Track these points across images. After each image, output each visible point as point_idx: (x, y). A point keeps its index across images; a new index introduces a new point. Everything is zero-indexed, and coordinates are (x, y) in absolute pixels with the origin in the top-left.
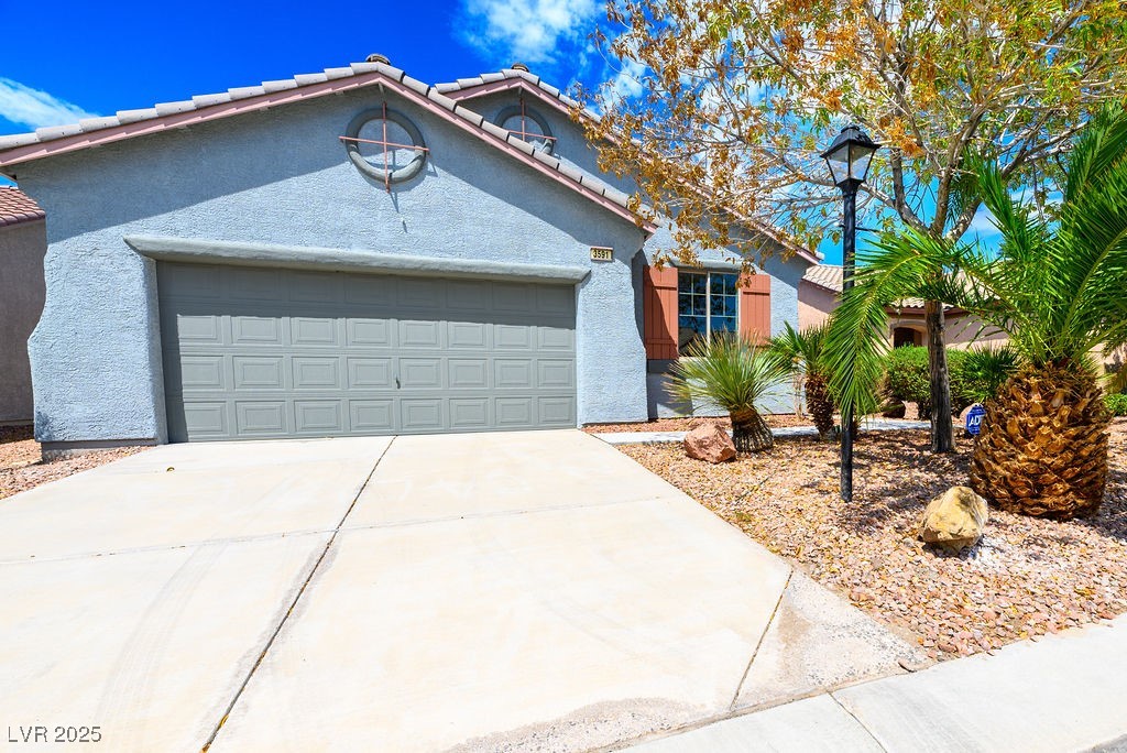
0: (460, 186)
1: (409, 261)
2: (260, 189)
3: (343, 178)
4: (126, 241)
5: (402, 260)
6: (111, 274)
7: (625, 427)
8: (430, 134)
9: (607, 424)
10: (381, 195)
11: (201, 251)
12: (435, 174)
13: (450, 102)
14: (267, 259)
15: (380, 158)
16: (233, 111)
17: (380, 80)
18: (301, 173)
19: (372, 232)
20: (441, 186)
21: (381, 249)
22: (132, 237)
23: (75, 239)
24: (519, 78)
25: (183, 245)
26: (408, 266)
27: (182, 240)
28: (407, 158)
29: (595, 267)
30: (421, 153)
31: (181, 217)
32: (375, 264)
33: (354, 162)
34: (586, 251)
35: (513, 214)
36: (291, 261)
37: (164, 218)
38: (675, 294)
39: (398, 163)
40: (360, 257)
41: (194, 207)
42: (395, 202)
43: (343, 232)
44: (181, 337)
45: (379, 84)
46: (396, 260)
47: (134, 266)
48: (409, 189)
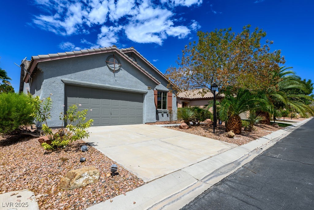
0: (126, 72)
1: (117, 88)
2: (89, 70)
3: (105, 69)
4: (62, 80)
5: (115, 88)
6: (57, 88)
8: (121, 61)
9: (149, 123)
10: (112, 73)
11: (77, 83)
12: (122, 70)
13: (123, 53)
14: (90, 86)
15: (113, 66)
18: (97, 68)
19: (110, 81)
20: (123, 73)
21: (111, 85)
22: (63, 79)
23: (50, 79)
24: (133, 50)
25: (74, 82)
26: (117, 89)
27: (73, 81)
28: (117, 66)
29: (148, 91)
30: (120, 65)
31: (73, 75)
32: (110, 88)
33: (108, 66)
34: (147, 87)
35: (135, 79)
36: (95, 87)
37: (70, 75)
38: (157, 96)
39: (116, 67)
40: (108, 86)
41: (76, 73)
42: (115, 75)
43: (104, 81)
44: (68, 102)
45: (115, 51)
46: (114, 87)
47: (63, 86)
48: (117, 73)
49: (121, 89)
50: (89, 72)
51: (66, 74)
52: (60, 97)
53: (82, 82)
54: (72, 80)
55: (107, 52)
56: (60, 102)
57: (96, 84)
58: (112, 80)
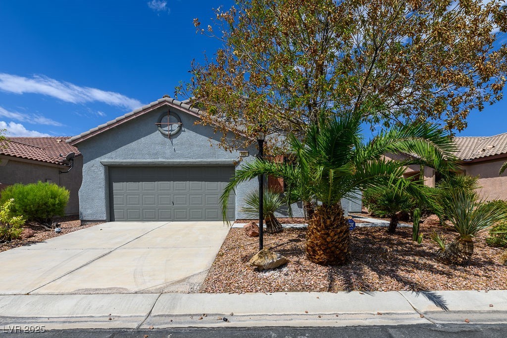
0: (193, 134)
1: (176, 162)
2: (134, 143)
3: (157, 136)
4: (100, 162)
5: (174, 162)
6: (97, 172)
7: (242, 221)
8: (183, 118)
10: (167, 140)
11: (119, 163)
12: (185, 131)
13: (187, 106)
14: (135, 164)
15: (167, 128)
16: (126, 121)
17: (166, 103)
18: (145, 136)
19: (165, 153)
20: (187, 135)
21: (167, 158)
22: (102, 161)
23: (89, 162)
28: (175, 127)
29: (242, 159)
30: (180, 125)
31: (113, 154)
32: (166, 164)
33: (160, 131)
34: (238, 153)
37: (109, 154)
39: (173, 129)
40: (160, 162)
41: (117, 150)
42: (172, 142)
43: (156, 154)
44: (114, 189)
45: (166, 105)
46: (171, 162)
47: (102, 169)
48: (176, 137)
49: (184, 163)
50: (133, 145)
51: (106, 154)
52: (100, 183)
53: (125, 160)
54: (113, 160)
55: (152, 109)
56: (100, 190)
57: (145, 160)
58: (168, 151)
